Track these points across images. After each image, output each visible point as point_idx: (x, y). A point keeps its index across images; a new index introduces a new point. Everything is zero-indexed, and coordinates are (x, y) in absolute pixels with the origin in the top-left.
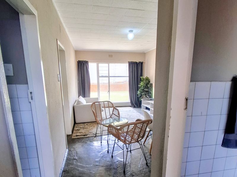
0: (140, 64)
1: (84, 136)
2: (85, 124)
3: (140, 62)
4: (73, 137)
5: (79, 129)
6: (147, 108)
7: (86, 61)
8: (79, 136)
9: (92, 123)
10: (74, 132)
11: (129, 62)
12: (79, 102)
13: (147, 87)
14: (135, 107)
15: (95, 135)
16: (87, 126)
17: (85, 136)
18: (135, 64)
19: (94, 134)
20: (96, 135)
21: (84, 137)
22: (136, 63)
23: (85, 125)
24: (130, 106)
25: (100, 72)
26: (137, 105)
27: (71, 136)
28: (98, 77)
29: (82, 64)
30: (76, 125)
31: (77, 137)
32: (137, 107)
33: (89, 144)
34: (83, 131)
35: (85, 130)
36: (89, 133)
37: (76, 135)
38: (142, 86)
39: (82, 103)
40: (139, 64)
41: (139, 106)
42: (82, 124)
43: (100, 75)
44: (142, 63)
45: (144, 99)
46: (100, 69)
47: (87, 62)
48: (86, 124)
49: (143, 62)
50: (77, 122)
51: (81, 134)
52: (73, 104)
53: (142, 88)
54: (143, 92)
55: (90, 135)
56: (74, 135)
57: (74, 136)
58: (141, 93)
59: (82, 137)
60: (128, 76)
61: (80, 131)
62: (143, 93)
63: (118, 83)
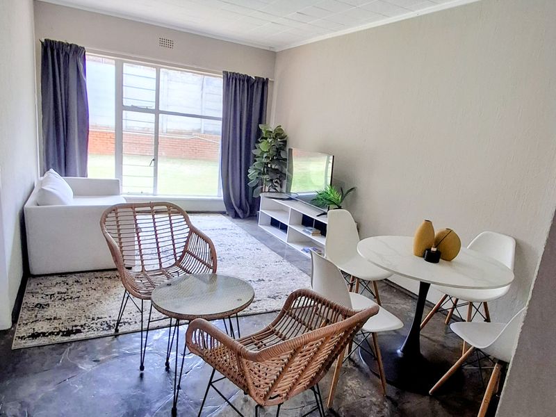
0: (260, 86)
1: (68, 333)
2: (71, 280)
3: (258, 79)
4: (17, 344)
5: (42, 301)
6: (274, 223)
7: (77, 46)
8: (44, 334)
9: (98, 274)
10: (24, 314)
11: (226, 73)
12: (45, 197)
13: (277, 159)
14: (236, 216)
15: (113, 331)
16: (76, 288)
17: (73, 337)
18: (243, 81)
19: (109, 327)
20: (117, 330)
21: (66, 339)
22: (249, 79)
23: (70, 283)
24: (223, 213)
25: (127, 92)
26: (244, 212)
27: (9, 337)
28: (120, 107)
29: (58, 54)
30: (31, 285)
31: (36, 342)
32: (244, 218)
33: (90, 375)
34: (61, 311)
35: (72, 305)
36: (89, 322)
37: (31, 331)
38: (263, 153)
39: (61, 202)
40: (255, 85)
41: (248, 213)
42: (59, 279)
43: (126, 103)
44: (264, 83)
45: (268, 195)
46: (127, 80)
47: (78, 52)
48: (74, 277)
49: (267, 79)
50: (36, 268)
51: (56, 324)
52: (20, 201)
53: (265, 160)
54: (264, 174)
55: (90, 328)
56: (22, 331)
57: (22, 338)
58: (259, 174)
59: (59, 339)
60: (221, 116)
61: (49, 312)
62: (266, 177)
63: (174, 133)
